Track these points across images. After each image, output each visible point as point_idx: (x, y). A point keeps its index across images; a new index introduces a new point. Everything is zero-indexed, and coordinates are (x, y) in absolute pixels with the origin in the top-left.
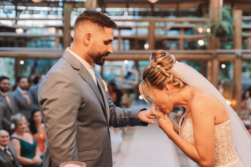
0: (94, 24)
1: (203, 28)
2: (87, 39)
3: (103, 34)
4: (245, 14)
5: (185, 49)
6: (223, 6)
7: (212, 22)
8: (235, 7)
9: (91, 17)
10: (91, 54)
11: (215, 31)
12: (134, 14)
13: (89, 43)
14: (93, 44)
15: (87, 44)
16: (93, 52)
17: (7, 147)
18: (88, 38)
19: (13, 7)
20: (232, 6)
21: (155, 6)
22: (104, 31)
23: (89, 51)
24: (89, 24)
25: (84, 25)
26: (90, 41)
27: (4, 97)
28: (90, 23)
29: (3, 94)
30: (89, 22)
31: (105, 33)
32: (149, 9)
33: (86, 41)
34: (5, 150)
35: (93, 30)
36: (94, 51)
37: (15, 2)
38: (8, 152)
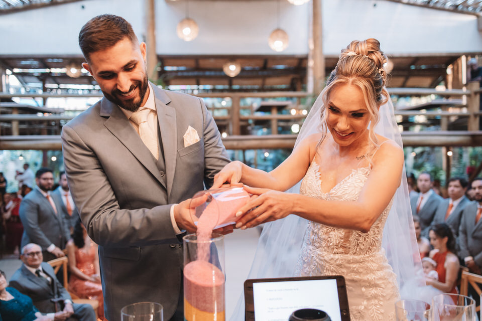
5: (279, 133)
17: (40, 268)
19: (40, 85)
21: (234, 81)
27: (47, 198)
29: (45, 194)
32: (227, 87)
34: (37, 272)
37: (43, 78)
38: (42, 274)
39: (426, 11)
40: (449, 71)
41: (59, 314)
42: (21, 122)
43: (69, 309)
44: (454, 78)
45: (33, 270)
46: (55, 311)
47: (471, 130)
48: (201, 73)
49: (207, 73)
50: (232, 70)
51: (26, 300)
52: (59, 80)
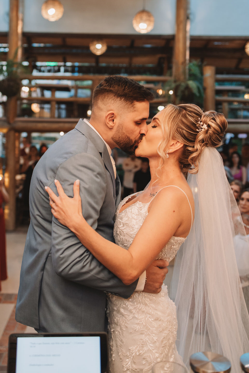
0: (119, 99)
1: (163, 89)
2: (109, 121)
3: (133, 112)
4: (218, 71)
6: (190, 61)
7: (175, 81)
8: (205, 63)
9: (114, 87)
10: (117, 140)
11: (179, 93)
12: (73, 70)
13: (113, 125)
14: (118, 126)
15: (110, 127)
16: (119, 137)
18: (111, 119)
20: (202, 61)
22: (134, 108)
23: (115, 136)
24: (111, 99)
25: (105, 100)
26: (115, 124)
28: (113, 98)
30: (111, 96)
31: (135, 111)
32: (93, 64)
33: (108, 123)
35: (118, 107)
36: (121, 136)
48: (68, 50)
49: (74, 51)
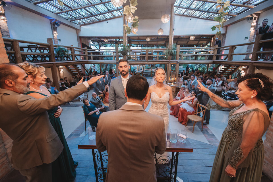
4: (181, 46)
32: (147, 44)
37: (99, 42)
38: (97, 99)
39: (207, 20)
40: (212, 39)
41: (101, 108)
42: (93, 57)
43: (103, 107)
44: (213, 41)
45: (95, 98)
46: (100, 107)
47: (213, 60)
48: (140, 40)
49: (142, 40)
50: (148, 39)
51: (93, 105)
52: (103, 43)
